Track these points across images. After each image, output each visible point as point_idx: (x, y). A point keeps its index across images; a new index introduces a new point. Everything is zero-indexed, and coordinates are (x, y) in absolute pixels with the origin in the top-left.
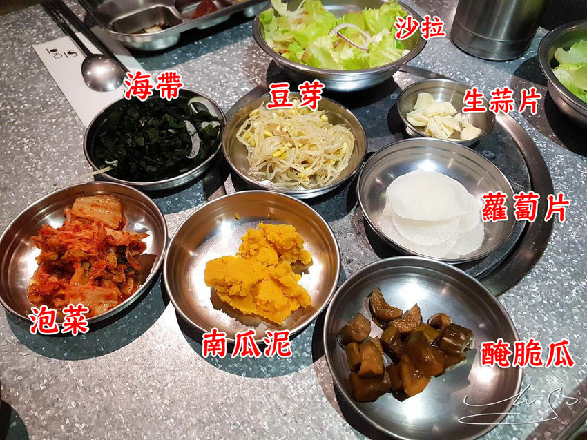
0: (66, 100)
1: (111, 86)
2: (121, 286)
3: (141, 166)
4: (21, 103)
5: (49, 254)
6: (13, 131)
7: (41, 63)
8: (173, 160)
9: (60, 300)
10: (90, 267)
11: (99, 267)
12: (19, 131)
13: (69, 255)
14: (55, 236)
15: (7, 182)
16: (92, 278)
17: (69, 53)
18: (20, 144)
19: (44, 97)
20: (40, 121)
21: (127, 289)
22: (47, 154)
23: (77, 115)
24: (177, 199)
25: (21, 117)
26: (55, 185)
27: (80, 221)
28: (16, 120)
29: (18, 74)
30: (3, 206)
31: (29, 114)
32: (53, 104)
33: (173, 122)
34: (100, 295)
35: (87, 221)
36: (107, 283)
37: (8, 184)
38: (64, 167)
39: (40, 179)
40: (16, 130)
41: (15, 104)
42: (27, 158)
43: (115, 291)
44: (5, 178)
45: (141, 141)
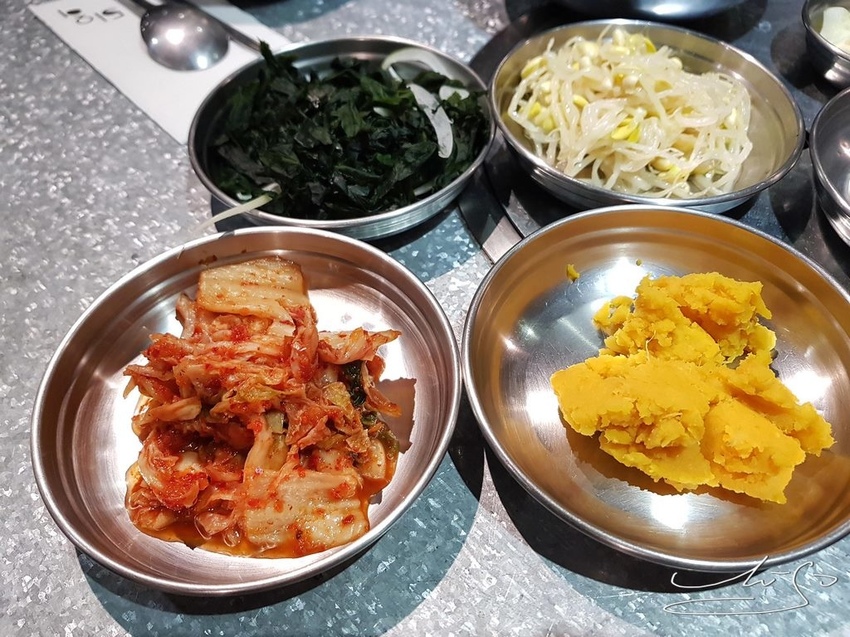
0: (119, 92)
1: (202, 60)
2: (360, 460)
3: (336, 187)
4: (24, 109)
5: (177, 404)
6: (18, 161)
7: (51, 36)
8: (407, 164)
9: (216, 518)
10: (286, 426)
11: (310, 421)
12: (31, 160)
13: (235, 400)
14: (191, 357)
15: (23, 261)
16: (294, 450)
17: (105, 13)
18: (38, 184)
19: (70, 94)
20: (73, 138)
21: (374, 466)
22: (101, 198)
23: (149, 118)
24: (415, 254)
25: (31, 135)
26: (134, 257)
27: (222, 322)
28: (21, 141)
29: (8, 59)
30: (25, 315)
31: (47, 127)
32: (94, 104)
33: (381, 92)
34: (316, 492)
35: (237, 320)
36: (329, 459)
37: (28, 266)
38: (143, 218)
39: (99, 248)
40: (25, 160)
41: (12, 112)
42: (60, 211)
43: (350, 477)
44: (19, 256)
45: (323, 135)
